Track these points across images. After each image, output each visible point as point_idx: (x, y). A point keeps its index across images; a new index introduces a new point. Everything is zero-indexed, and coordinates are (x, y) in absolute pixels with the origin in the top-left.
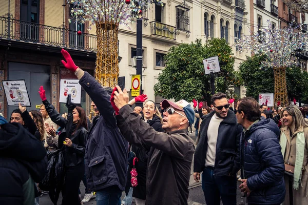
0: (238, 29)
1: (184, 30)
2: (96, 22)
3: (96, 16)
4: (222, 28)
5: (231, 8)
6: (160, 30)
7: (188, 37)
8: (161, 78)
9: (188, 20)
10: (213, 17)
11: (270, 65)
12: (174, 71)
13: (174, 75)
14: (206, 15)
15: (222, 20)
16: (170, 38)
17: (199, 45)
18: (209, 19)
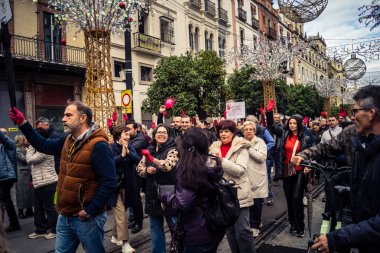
0: (222, 43)
1: (169, 42)
2: (85, 30)
3: (85, 22)
4: (206, 41)
5: (215, 20)
6: (144, 42)
7: (173, 49)
8: (150, 94)
9: (172, 32)
10: (197, 29)
11: (259, 78)
12: (164, 85)
13: (166, 90)
14: (190, 26)
15: (206, 33)
16: (155, 51)
17: (189, 57)
18: (193, 31)
